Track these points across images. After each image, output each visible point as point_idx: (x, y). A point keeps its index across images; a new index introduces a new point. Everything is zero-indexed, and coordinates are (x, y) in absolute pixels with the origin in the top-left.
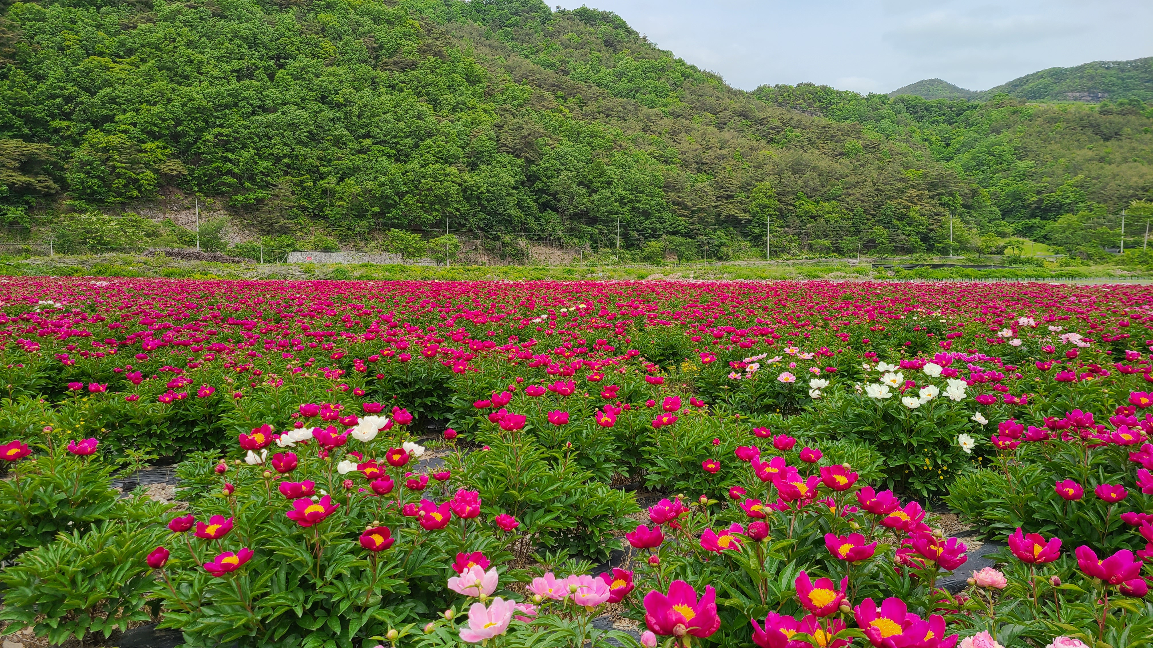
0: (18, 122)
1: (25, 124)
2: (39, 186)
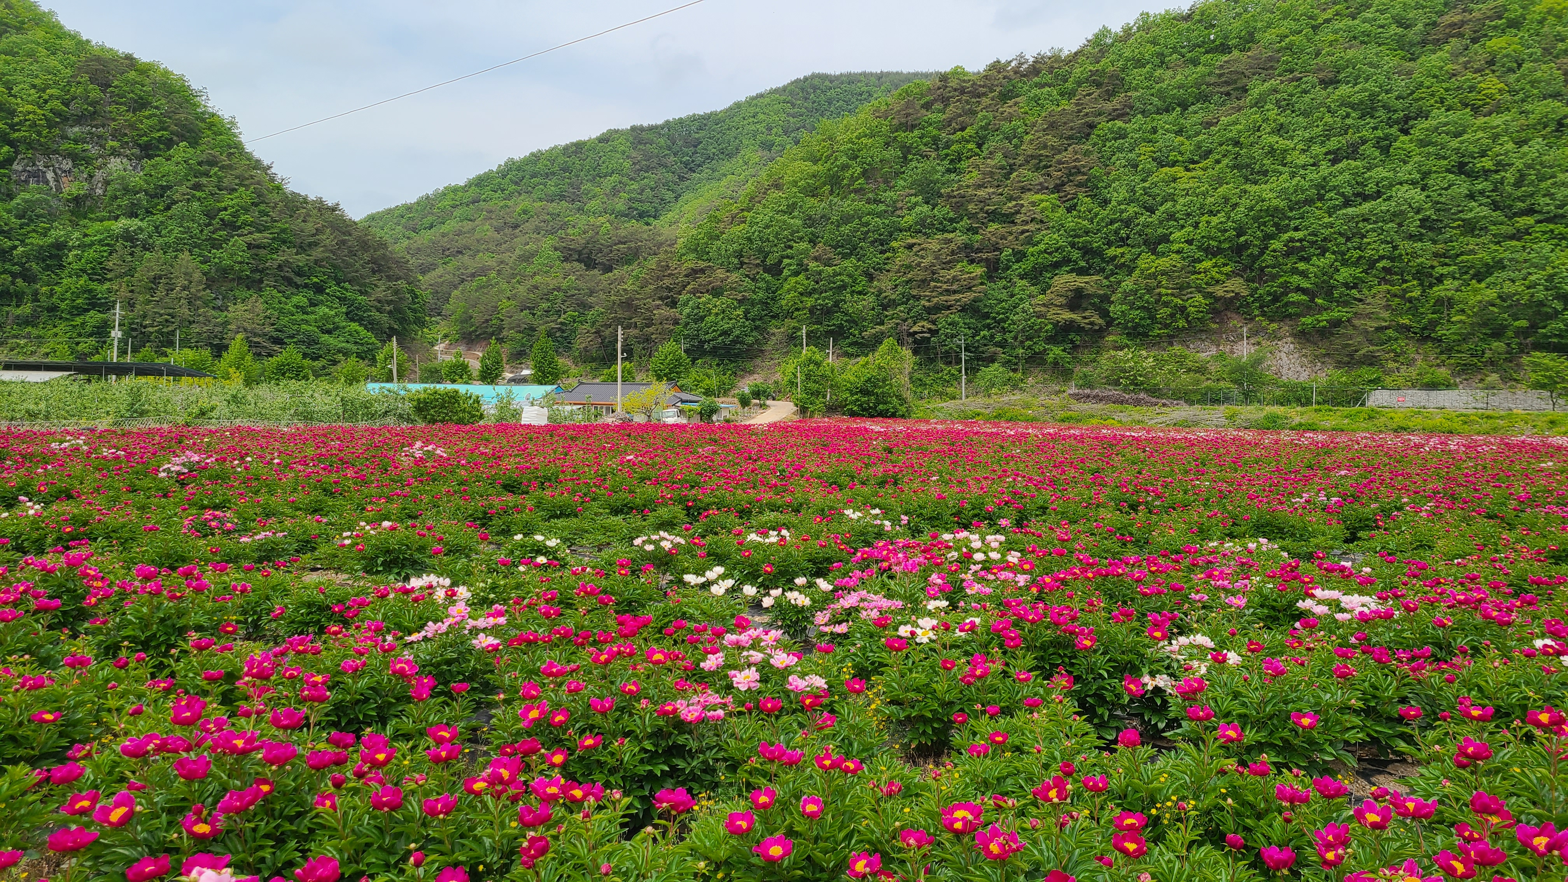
0: (1076, 255)
1: (1083, 257)
2: (1083, 323)
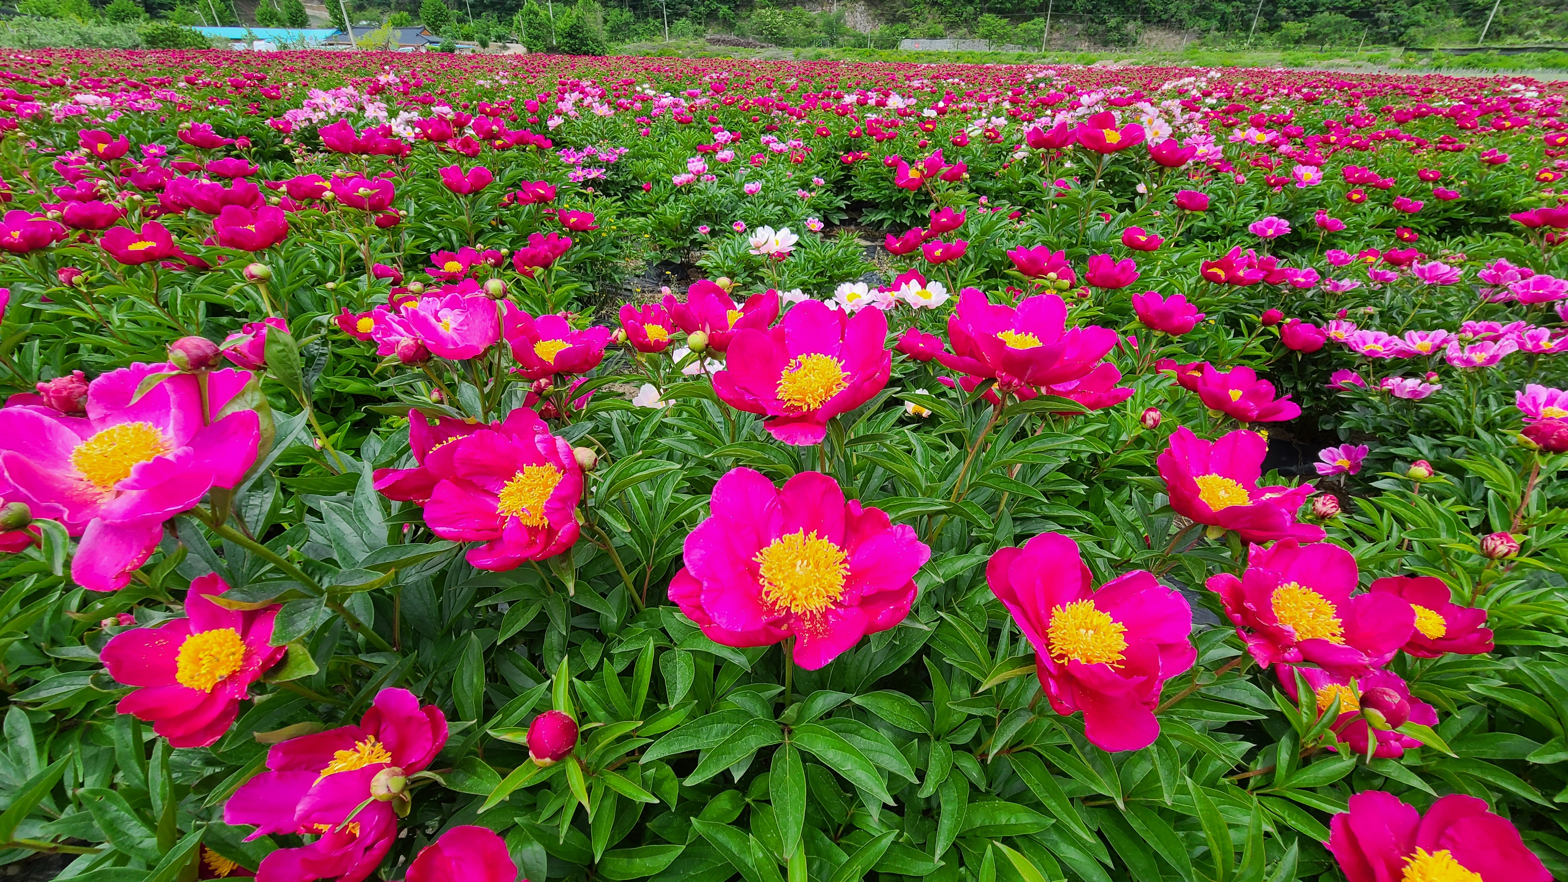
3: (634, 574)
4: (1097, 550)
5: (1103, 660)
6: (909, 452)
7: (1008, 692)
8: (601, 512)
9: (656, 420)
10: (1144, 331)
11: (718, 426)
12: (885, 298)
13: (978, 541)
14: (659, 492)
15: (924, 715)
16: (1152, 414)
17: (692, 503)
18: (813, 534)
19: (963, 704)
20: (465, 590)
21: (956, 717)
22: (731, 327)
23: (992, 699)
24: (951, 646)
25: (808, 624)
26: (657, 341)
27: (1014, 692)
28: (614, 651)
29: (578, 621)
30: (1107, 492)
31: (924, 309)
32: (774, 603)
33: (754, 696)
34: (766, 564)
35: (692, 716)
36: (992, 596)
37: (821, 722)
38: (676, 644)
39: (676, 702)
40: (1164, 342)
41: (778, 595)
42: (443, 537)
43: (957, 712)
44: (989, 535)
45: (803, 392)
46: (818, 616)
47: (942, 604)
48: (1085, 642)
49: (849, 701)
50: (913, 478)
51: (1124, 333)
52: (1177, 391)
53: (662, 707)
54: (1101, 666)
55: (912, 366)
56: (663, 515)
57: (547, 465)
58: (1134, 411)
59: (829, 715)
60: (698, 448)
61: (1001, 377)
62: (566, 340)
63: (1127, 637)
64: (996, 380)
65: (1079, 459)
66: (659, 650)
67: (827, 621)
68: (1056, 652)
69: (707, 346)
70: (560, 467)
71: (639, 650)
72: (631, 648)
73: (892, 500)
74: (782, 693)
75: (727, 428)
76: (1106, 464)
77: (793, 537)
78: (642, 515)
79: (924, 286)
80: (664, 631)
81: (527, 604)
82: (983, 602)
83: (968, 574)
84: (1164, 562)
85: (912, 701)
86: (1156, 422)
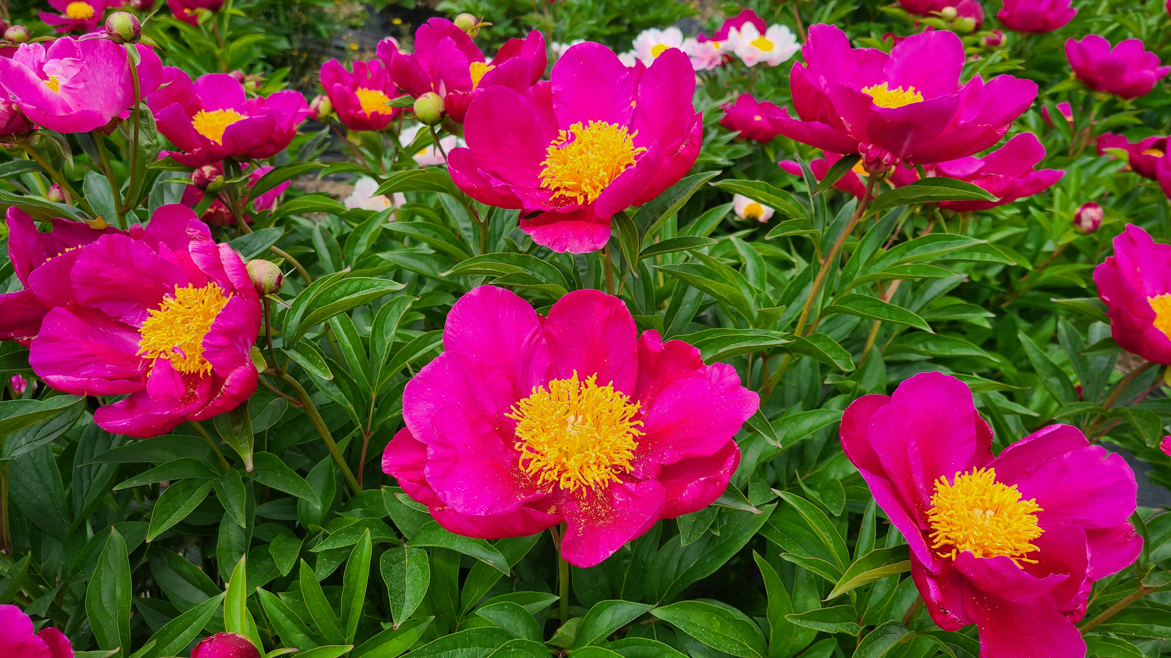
3: (345, 442)
4: (1004, 402)
5: (1007, 553)
6: (737, 267)
7: (874, 600)
8: (293, 354)
9: (376, 226)
10: (1082, 93)
11: (465, 234)
12: (707, 51)
13: (835, 392)
14: (379, 327)
15: (755, 634)
16: (1092, 213)
17: (426, 342)
18: (591, 380)
19: (810, 617)
20: (104, 466)
21: (801, 636)
22: (475, 85)
23: (850, 611)
24: (794, 538)
25: (584, 507)
26: (375, 114)
27: (883, 601)
28: (317, 549)
29: (265, 510)
30: (1023, 325)
31: (762, 65)
32: (536, 476)
33: (514, 610)
34: (524, 422)
35: (427, 637)
36: (853, 469)
37: (610, 644)
38: (406, 540)
39: (403, 619)
40: (1109, 110)
41: (540, 464)
42: (59, 390)
43: (803, 630)
44: (850, 383)
45: (577, 175)
46: (600, 494)
47: (783, 480)
48: (981, 528)
49: (647, 615)
50: (739, 302)
51: (1054, 97)
52: (1127, 180)
53: (386, 626)
54: (1003, 560)
55: (745, 149)
56: (384, 359)
57: (210, 285)
58: (1065, 208)
59: (621, 633)
60: (436, 265)
61: (866, 151)
62: (240, 110)
63: (1043, 519)
64: (859, 157)
65: (984, 279)
66: (380, 548)
67: (612, 501)
68: (940, 541)
69: (443, 114)
70: (228, 288)
71: (351, 547)
72: (339, 545)
73: (709, 334)
74: (556, 605)
75: (477, 237)
76: (1022, 285)
77: (564, 383)
78: (354, 359)
79: (762, 31)
80: (389, 522)
81: (190, 486)
82: (840, 476)
83: (820, 439)
84: (1102, 419)
85: (739, 615)
86: (1096, 223)
